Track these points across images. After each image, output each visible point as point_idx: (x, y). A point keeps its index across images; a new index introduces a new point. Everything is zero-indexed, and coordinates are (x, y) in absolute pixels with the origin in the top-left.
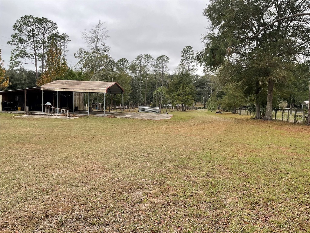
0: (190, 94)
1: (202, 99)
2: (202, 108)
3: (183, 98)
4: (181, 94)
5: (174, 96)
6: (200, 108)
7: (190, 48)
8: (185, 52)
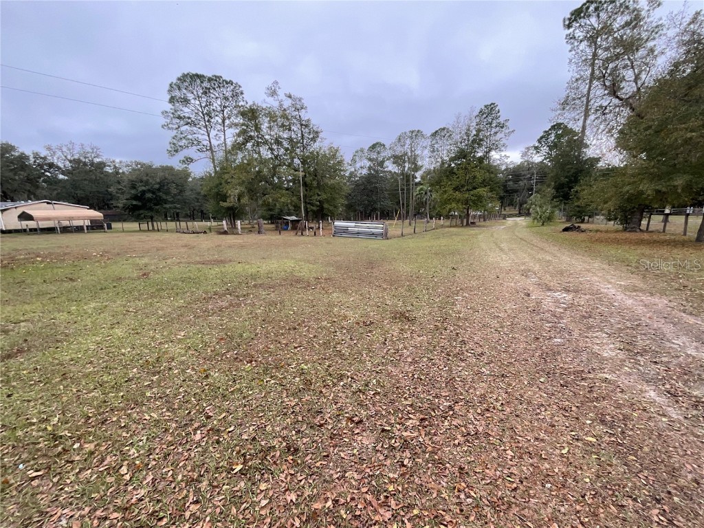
1: (516, 201)
2: (515, 216)
3: (467, 196)
4: (463, 186)
5: (446, 191)
6: (511, 216)
7: (492, 106)
8: (483, 114)
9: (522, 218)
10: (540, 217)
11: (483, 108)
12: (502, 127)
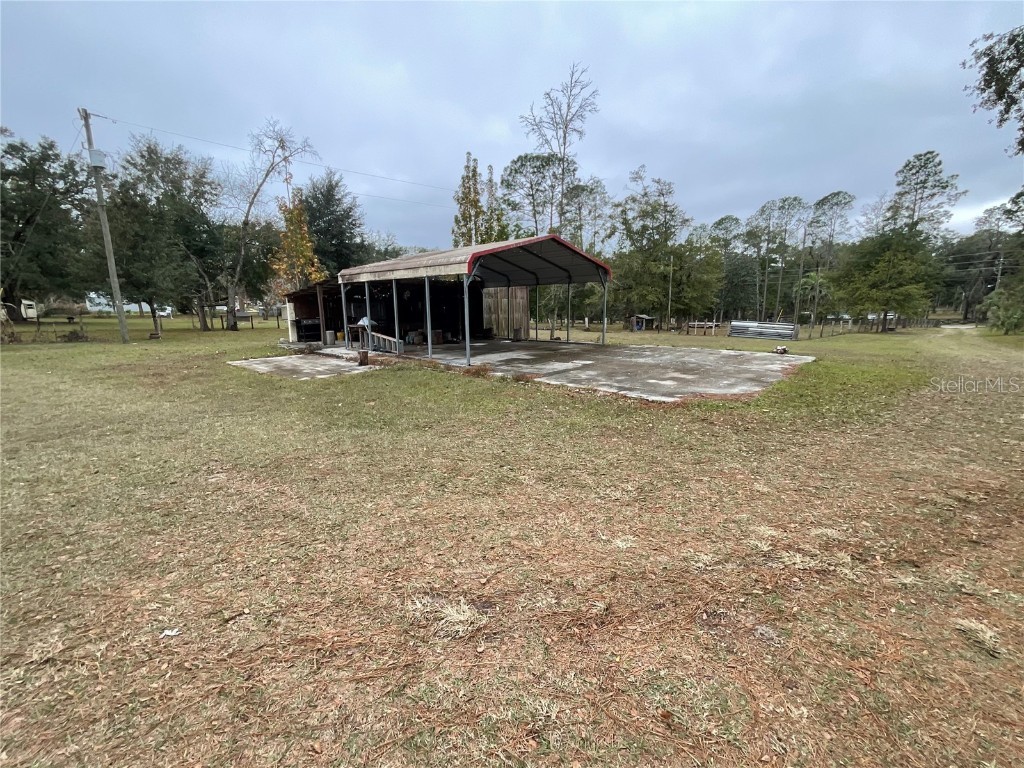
0: (915, 280)
1: (958, 299)
2: (957, 322)
3: (889, 294)
4: (883, 283)
5: (858, 289)
6: (949, 322)
7: (929, 156)
8: (911, 170)
9: (972, 326)
10: (1003, 324)
11: (912, 159)
12: (944, 188)
